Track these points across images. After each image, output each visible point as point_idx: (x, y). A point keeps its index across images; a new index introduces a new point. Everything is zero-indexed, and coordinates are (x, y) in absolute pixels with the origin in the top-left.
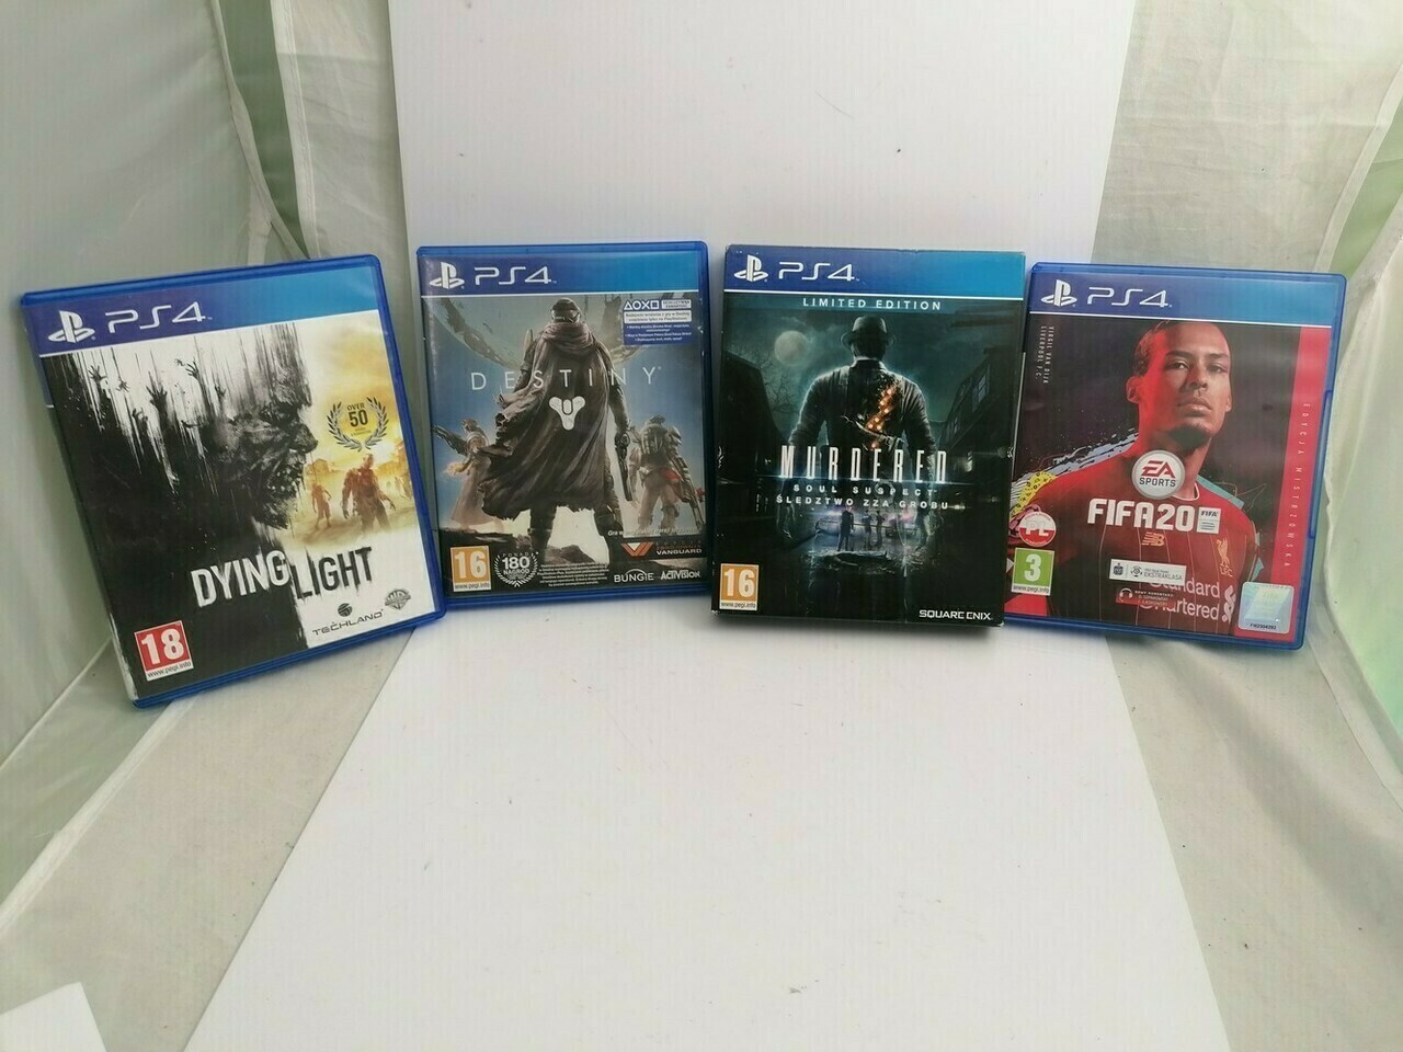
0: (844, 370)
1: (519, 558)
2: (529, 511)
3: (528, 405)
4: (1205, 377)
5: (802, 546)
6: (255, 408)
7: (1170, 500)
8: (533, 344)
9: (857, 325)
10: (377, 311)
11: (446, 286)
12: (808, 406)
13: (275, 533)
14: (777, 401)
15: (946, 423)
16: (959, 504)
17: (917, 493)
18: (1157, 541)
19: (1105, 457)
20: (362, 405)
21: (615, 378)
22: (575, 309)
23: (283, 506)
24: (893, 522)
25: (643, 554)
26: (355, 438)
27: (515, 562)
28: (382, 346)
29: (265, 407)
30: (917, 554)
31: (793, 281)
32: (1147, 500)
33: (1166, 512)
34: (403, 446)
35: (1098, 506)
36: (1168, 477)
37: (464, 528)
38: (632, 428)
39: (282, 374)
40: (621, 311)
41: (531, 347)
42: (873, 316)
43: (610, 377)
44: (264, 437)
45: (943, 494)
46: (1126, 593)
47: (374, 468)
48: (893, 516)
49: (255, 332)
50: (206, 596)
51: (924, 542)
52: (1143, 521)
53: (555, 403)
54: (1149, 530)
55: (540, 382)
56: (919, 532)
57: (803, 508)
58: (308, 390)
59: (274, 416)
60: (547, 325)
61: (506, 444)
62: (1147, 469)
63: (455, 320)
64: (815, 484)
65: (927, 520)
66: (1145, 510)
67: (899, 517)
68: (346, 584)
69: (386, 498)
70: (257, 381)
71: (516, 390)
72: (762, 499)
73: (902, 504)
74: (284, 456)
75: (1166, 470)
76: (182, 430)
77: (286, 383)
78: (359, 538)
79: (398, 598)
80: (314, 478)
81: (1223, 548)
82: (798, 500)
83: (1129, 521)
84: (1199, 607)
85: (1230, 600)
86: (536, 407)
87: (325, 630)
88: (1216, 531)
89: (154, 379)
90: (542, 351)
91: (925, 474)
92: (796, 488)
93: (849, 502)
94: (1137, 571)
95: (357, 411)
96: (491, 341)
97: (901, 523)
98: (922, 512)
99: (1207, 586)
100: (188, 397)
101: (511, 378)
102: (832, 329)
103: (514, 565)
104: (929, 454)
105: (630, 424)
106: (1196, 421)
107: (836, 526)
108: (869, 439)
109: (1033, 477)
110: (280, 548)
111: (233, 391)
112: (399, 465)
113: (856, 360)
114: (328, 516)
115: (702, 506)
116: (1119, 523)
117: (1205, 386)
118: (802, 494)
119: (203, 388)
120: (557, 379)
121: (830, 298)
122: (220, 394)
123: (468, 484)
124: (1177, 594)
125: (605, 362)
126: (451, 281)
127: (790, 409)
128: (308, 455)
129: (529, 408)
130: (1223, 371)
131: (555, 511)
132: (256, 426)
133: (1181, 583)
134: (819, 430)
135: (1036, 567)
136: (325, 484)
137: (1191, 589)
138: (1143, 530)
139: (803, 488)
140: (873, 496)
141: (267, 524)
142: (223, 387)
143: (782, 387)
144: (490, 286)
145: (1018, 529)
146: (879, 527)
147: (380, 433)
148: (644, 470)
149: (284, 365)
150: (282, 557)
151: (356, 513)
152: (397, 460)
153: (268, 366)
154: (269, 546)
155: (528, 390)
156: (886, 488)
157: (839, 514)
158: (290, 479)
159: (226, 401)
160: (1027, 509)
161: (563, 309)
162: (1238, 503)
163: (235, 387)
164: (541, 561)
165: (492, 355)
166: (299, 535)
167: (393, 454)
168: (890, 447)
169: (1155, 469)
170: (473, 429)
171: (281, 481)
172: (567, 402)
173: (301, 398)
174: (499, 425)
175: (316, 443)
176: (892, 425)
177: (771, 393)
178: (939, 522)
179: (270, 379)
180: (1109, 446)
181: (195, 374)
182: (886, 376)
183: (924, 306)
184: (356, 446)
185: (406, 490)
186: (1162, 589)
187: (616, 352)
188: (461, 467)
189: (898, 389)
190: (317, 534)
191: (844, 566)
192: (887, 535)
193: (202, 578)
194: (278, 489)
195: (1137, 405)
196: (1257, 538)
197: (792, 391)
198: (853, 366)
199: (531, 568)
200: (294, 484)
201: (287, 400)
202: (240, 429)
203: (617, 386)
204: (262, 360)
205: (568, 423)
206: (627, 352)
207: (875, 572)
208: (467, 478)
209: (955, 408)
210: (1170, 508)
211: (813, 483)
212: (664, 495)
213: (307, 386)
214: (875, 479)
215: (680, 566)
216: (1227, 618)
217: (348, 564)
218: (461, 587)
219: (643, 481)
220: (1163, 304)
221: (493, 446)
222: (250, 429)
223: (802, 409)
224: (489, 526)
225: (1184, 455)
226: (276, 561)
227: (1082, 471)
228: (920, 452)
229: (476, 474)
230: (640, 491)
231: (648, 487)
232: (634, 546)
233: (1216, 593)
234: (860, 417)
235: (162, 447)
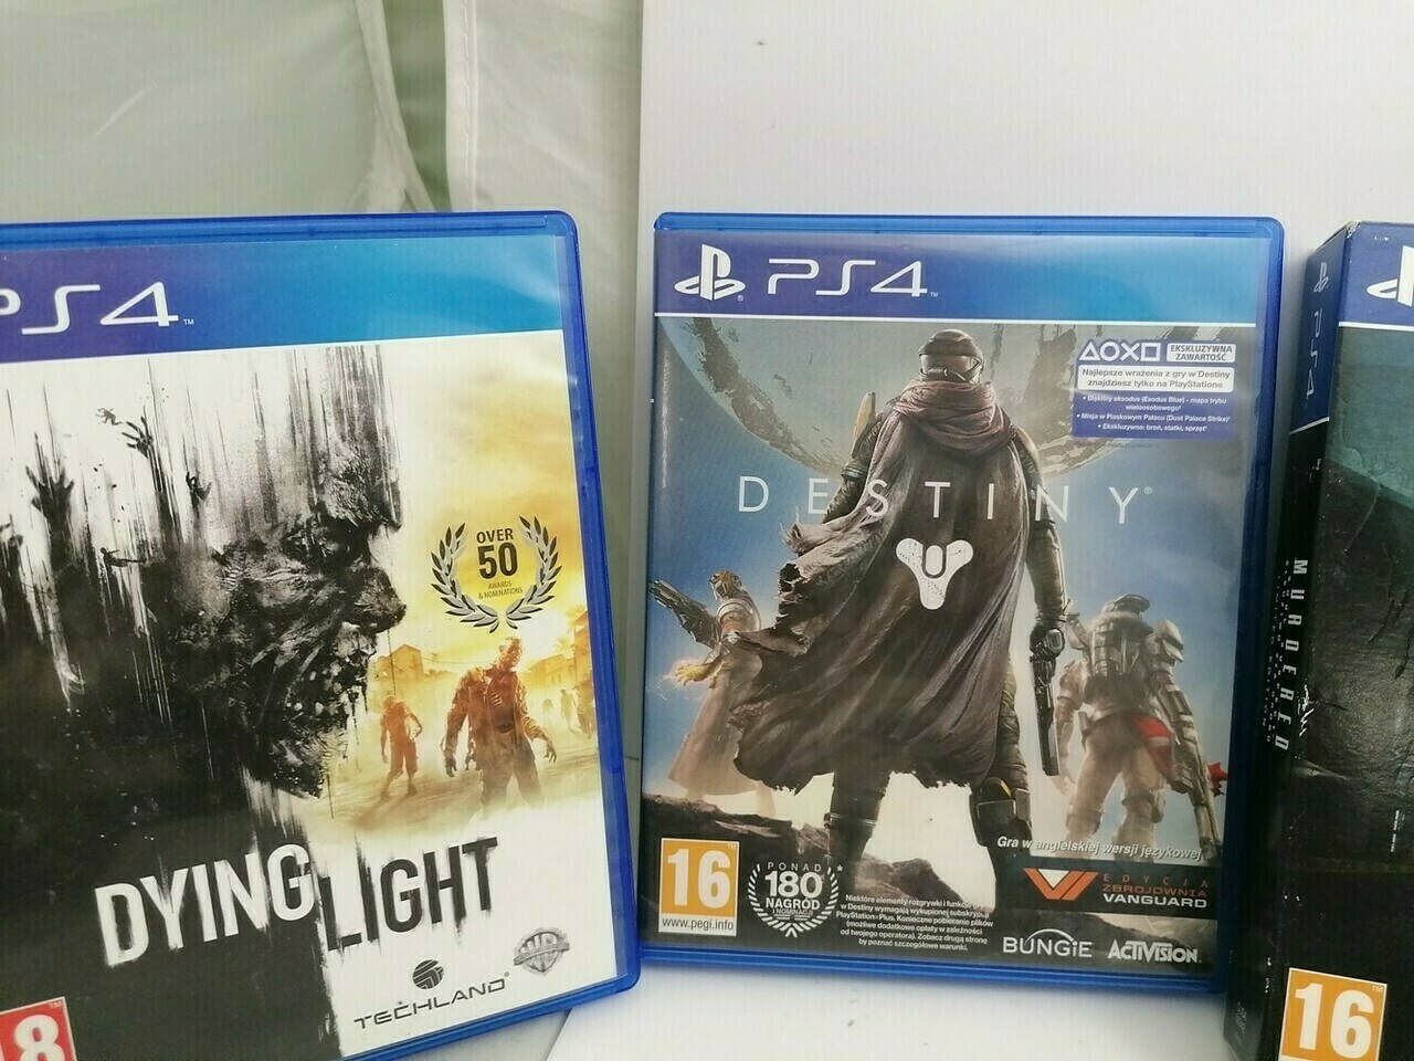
1: (800, 873)
2: (829, 778)
3: (849, 550)
6: (274, 528)
8: (873, 426)
10: (559, 334)
11: (707, 294)
13: (290, 806)
20: (509, 533)
21: (1044, 506)
22: (970, 353)
23: (316, 746)
25: (1072, 896)
26: (486, 603)
27: (792, 883)
28: (561, 405)
29: (297, 528)
34: (585, 625)
37: (692, 801)
38: (1073, 617)
39: (342, 457)
40: (1072, 362)
41: (869, 428)
43: (1032, 503)
44: (287, 593)
47: (519, 669)
49: (291, 360)
50: (125, 941)
53: (908, 550)
55: (882, 505)
58: (396, 494)
59: (315, 549)
60: (909, 384)
61: (797, 630)
63: (719, 365)
68: (436, 917)
69: (538, 733)
70: (285, 468)
71: (830, 517)
74: (330, 637)
76: (102, 570)
77: (349, 476)
78: (476, 817)
79: (542, 949)
80: (388, 685)
86: (867, 555)
87: (382, 1018)
89: (47, 452)
90: (892, 439)
95: (497, 544)
96: (786, 411)
100: (120, 496)
101: (821, 491)
103: (788, 889)
105: (1069, 604)
110: (298, 838)
111: (226, 488)
112: (574, 666)
114: (412, 769)
115: (1218, 804)
119: (159, 477)
120: (919, 499)
122: (198, 494)
123: (708, 708)
125: (1025, 469)
126: (719, 284)
128: (382, 637)
129: (855, 556)
131: (885, 783)
132: (271, 569)
136: (412, 701)
141: (276, 785)
142: (206, 479)
144: (796, 299)
147: (542, 593)
148: (1092, 710)
149: (349, 437)
150: (302, 860)
151: (473, 764)
152: (569, 654)
153: (313, 438)
154: (274, 835)
155: (854, 519)
158: (338, 687)
159: (209, 509)
161: (944, 351)
163: (234, 482)
164: (846, 887)
165: (784, 443)
166: (344, 809)
167: (562, 641)
170: (731, 591)
171: (316, 692)
172: (935, 551)
173: (379, 511)
174: (785, 587)
175: (400, 613)
179: (314, 466)
181: (144, 445)
184: (487, 621)
185: (582, 719)
187: (1053, 451)
188: (700, 670)
190: (384, 808)
193: (120, 903)
194: (309, 709)
199: (824, 899)
200: (344, 698)
201: (350, 516)
202: (235, 573)
203: (1045, 524)
204: (301, 424)
205: (933, 596)
206: (1076, 452)
208: (710, 693)
212: (1132, 770)
213: (394, 485)
215: (1155, 933)
217: (444, 873)
218: (675, 923)
219: (1086, 734)
221: (771, 632)
222: (257, 574)
224: (745, 800)
226: (289, 868)
229: (728, 689)
230: (1078, 755)
231: (1096, 746)
232: (1053, 877)
235: (51, 608)
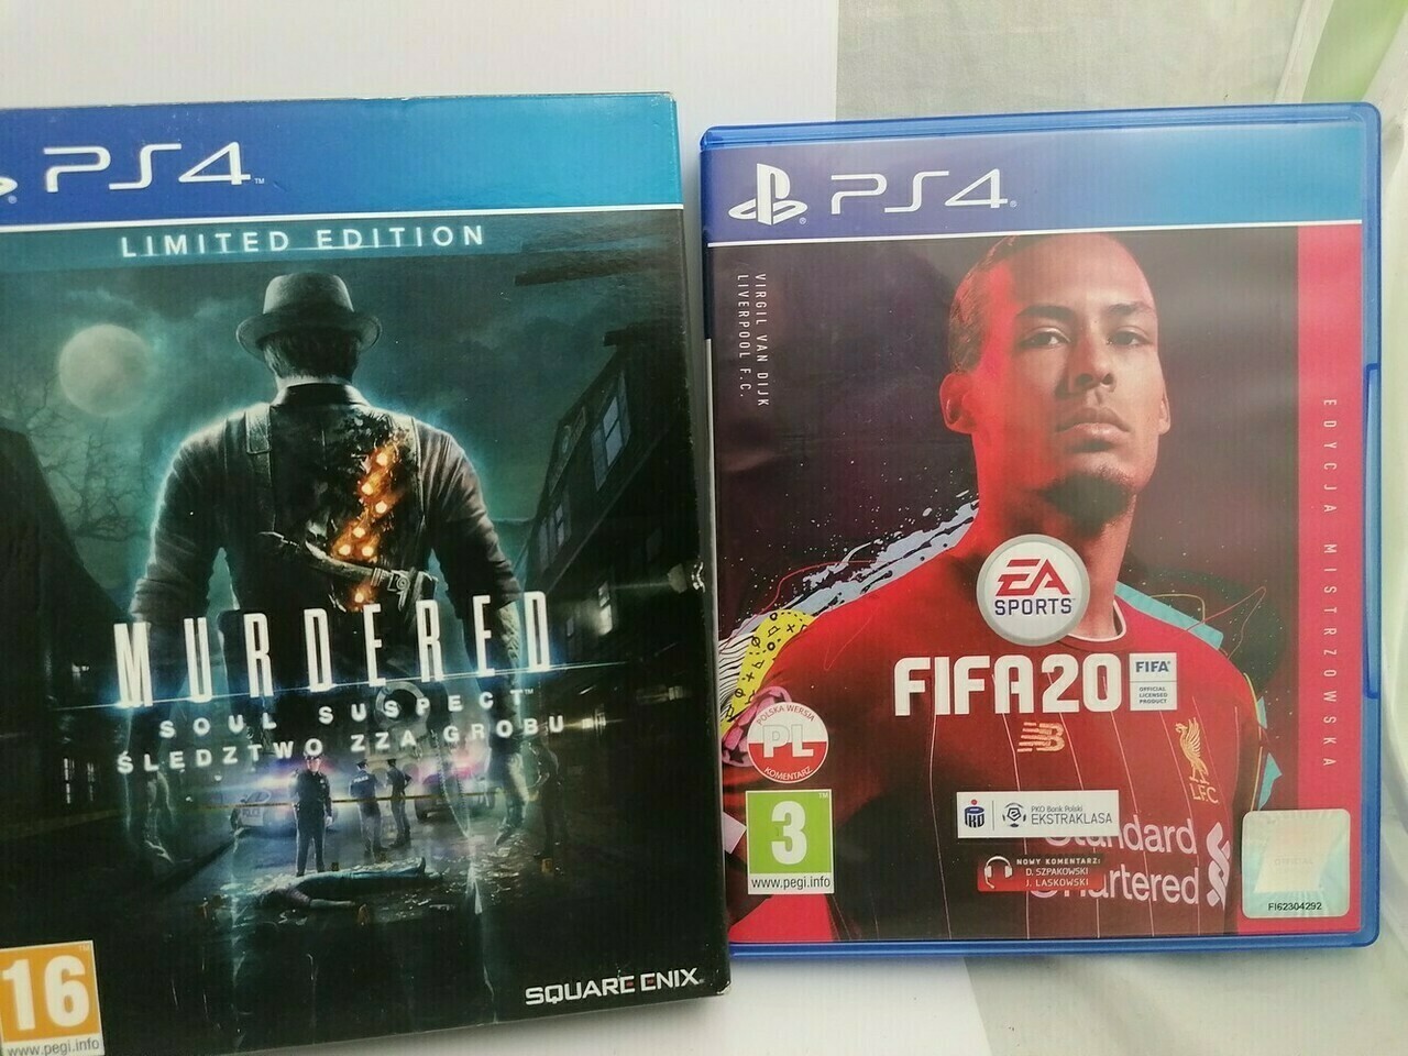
0: (256, 414)
4: (1105, 360)
5: (204, 874)
7: (1065, 645)
9: (273, 295)
12: (173, 515)
14: (85, 508)
15: (538, 521)
16: (591, 714)
17: (485, 702)
18: (1050, 740)
19: (914, 562)
24: (435, 785)
30: (503, 852)
31: (84, 196)
32: (1014, 649)
33: (1058, 671)
35: (914, 675)
36: (1055, 593)
42: (309, 270)
45: (551, 696)
46: (999, 866)
48: (430, 767)
51: (516, 820)
52: (1014, 699)
54: (1029, 717)
56: (501, 797)
57: (191, 779)
62: (1007, 580)
64: (213, 712)
65: (517, 766)
66: (1014, 674)
67: (447, 766)
72: (79, 772)
73: (451, 734)
75: (1047, 578)
81: (1191, 741)
82: (176, 761)
83: (983, 700)
84: (1155, 879)
85: (1220, 856)
88: (1171, 704)
91: (498, 652)
92: (167, 730)
93: (313, 748)
94: (1015, 813)
97: (454, 782)
98: (503, 748)
99: (1168, 831)
102: (209, 310)
104: (504, 603)
106: (1097, 462)
107: (284, 813)
108: (344, 583)
109: (762, 624)
113: (282, 388)
116: (963, 708)
117: (1109, 379)
118: (185, 742)
121: (191, 232)
124: (1106, 857)
127: (123, 527)
130: (1143, 342)
133: (1112, 829)
134: (211, 572)
135: (794, 831)
137: (1134, 840)
138: (1015, 715)
139: (184, 729)
140: (373, 724)
143: (91, 473)
145: (745, 748)
146: (397, 799)
156: (406, 701)
157: (290, 780)
160: (759, 699)
162: (1212, 637)
168: (403, 596)
169: (1023, 577)
176: (399, 540)
177: (66, 491)
178: (546, 763)
180: (918, 537)
182: (369, 421)
183: (443, 239)
186: (1074, 850)
189: (404, 451)
191: (321, 910)
192: (422, 817)
195: (970, 436)
196: (1259, 708)
197: (122, 481)
198: (279, 400)
207: (401, 915)
209: (554, 482)
210: (1067, 661)
211: (209, 711)
214: (375, 680)
216: (1217, 896)
220: (995, 201)
223: (154, 526)
225: (1081, 538)
227: (870, 598)
228: (480, 601)
233: (1187, 844)
234: (315, 529)
